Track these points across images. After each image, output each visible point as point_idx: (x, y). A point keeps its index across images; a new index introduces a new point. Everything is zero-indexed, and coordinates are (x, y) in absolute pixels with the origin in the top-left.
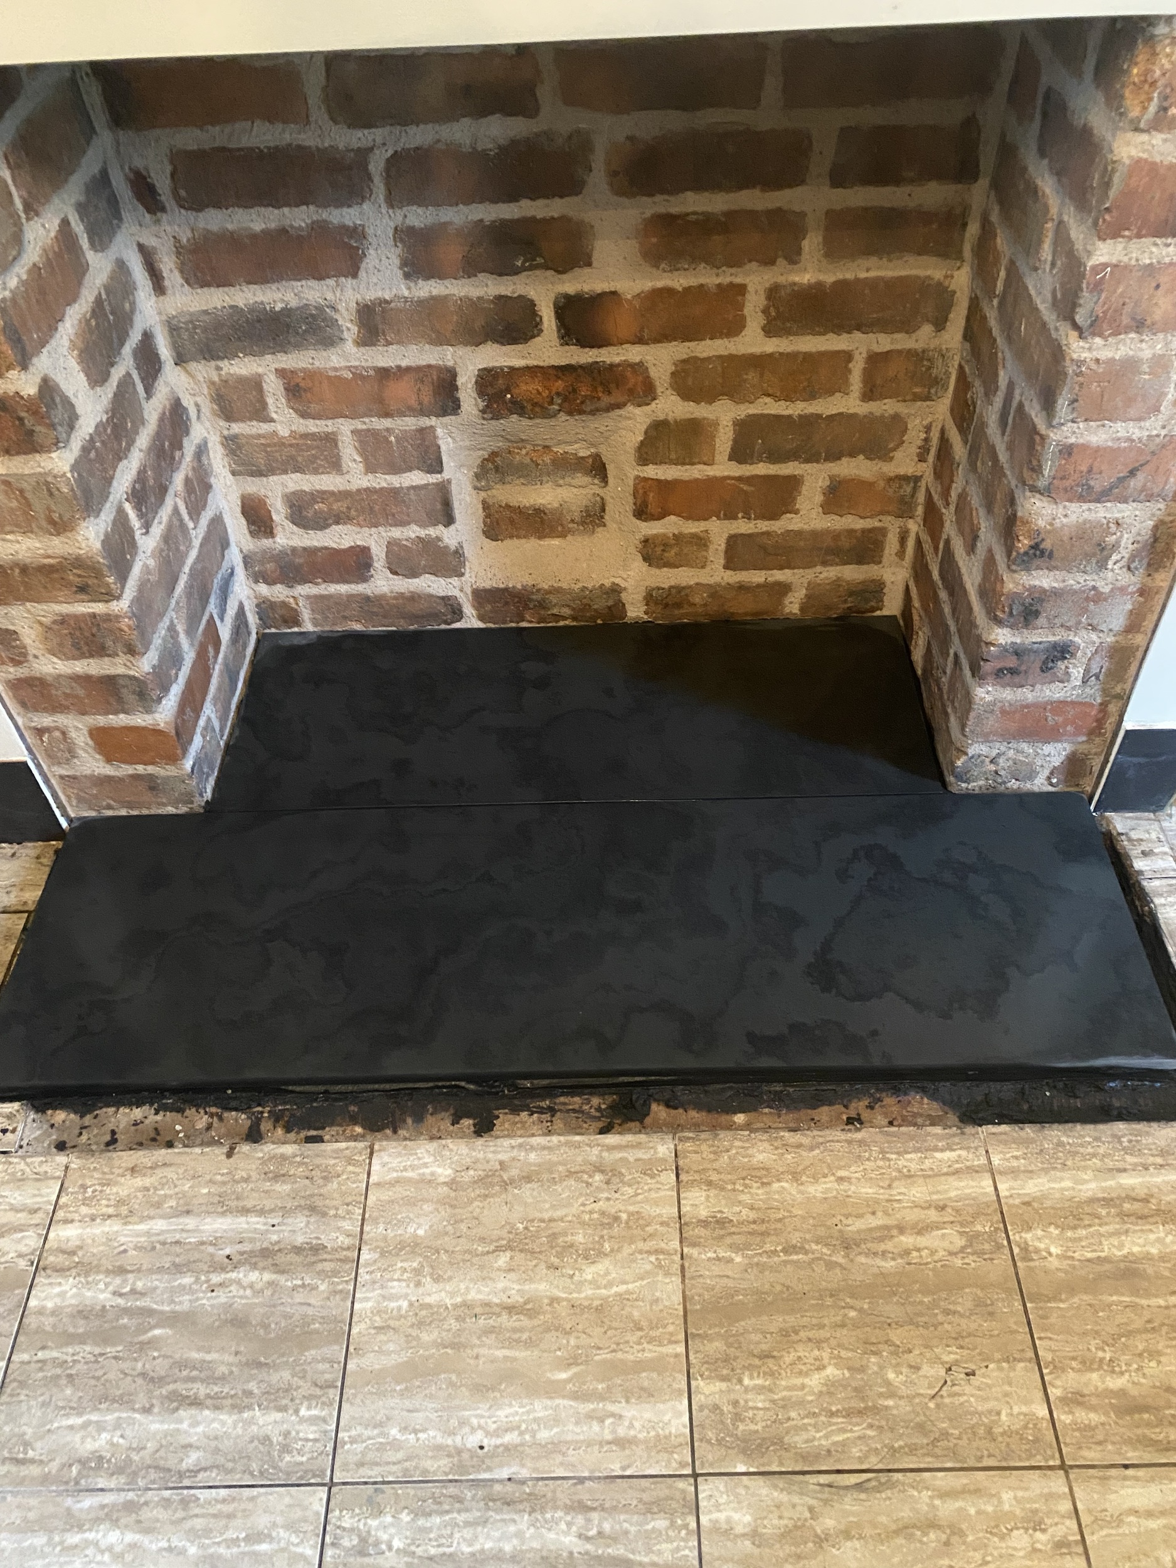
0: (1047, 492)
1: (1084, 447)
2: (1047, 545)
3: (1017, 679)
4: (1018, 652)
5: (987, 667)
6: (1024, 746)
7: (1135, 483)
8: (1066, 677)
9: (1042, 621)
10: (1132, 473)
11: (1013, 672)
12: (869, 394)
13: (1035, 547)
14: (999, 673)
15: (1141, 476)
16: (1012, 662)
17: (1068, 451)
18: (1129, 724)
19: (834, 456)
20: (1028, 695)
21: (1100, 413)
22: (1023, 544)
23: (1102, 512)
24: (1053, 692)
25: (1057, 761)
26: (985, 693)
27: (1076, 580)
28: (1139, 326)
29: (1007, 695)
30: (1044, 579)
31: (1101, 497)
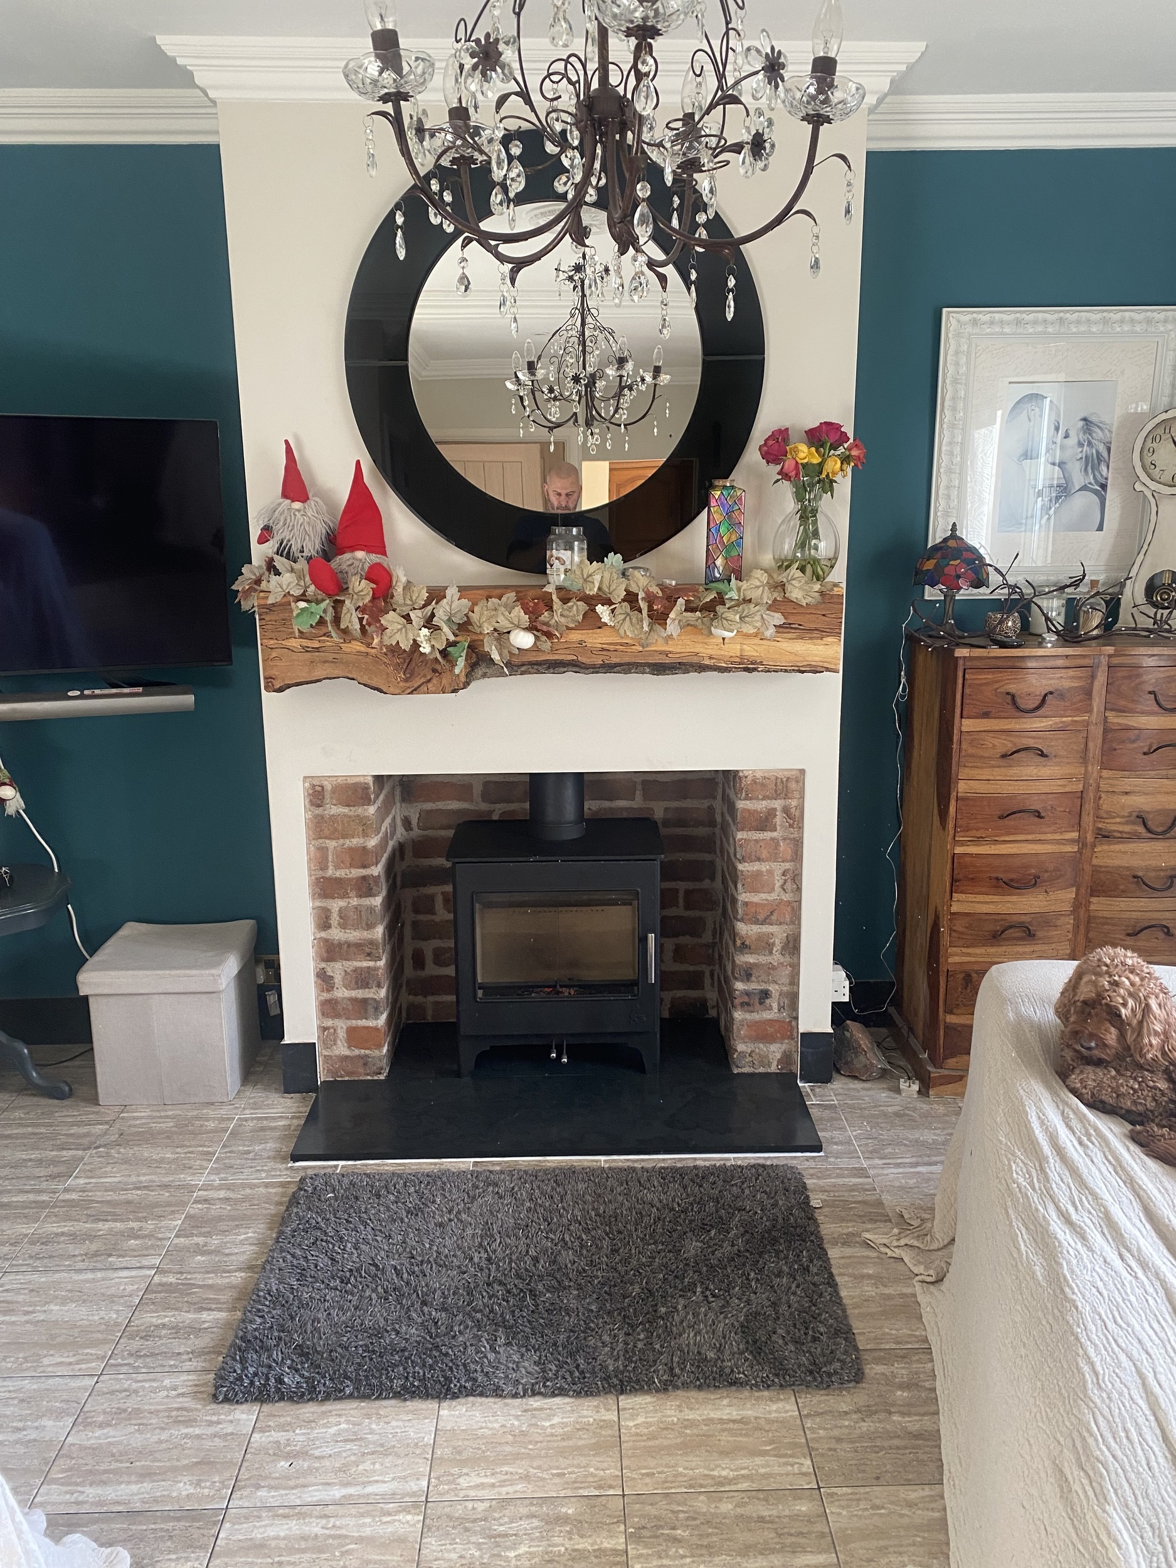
0: (742, 920)
1: (752, 903)
2: (747, 943)
3: (751, 1008)
4: (747, 994)
5: (737, 1002)
6: (761, 1045)
7: (774, 917)
8: (770, 1008)
9: (753, 978)
10: (772, 913)
11: (748, 1004)
12: (687, 907)
13: (743, 944)
14: (743, 1004)
15: (775, 914)
16: (746, 999)
17: (746, 904)
18: (801, 1031)
19: (676, 935)
20: (756, 1017)
21: (755, 891)
22: (738, 943)
23: (766, 929)
24: (767, 1015)
25: (778, 1056)
26: (738, 1015)
27: (762, 959)
28: (759, 859)
29: (748, 1016)
30: (750, 959)
31: (763, 922)
